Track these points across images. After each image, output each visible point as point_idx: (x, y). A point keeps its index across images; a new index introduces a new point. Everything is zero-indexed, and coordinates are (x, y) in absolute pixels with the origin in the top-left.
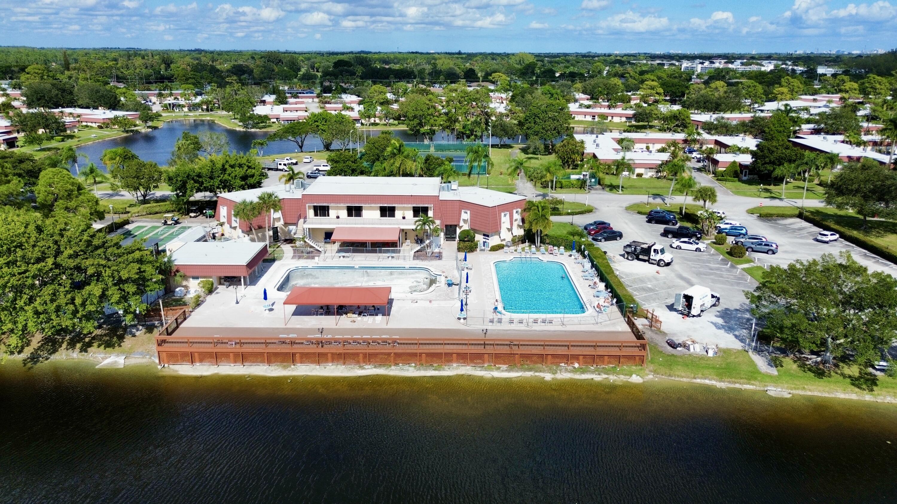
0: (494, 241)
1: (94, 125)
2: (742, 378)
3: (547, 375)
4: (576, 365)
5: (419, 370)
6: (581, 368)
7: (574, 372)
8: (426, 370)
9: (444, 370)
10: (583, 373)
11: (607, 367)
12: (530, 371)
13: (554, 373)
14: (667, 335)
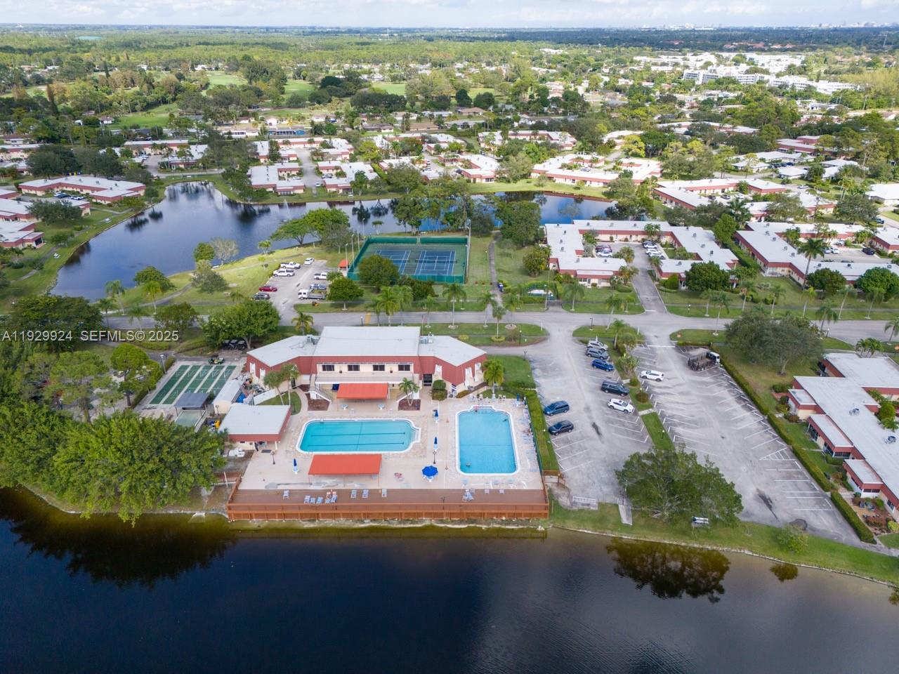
2: (608, 529)
3: (484, 527)
4: (504, 518)
5: (400, 523)
6: (506, 520)
7: (501, 524)
8: (404, 524)
9: (417, 523)
10: (506, 524)
11: (523, 519)
12: (472, 523)
13: (489, 525)
14: (569, 490)
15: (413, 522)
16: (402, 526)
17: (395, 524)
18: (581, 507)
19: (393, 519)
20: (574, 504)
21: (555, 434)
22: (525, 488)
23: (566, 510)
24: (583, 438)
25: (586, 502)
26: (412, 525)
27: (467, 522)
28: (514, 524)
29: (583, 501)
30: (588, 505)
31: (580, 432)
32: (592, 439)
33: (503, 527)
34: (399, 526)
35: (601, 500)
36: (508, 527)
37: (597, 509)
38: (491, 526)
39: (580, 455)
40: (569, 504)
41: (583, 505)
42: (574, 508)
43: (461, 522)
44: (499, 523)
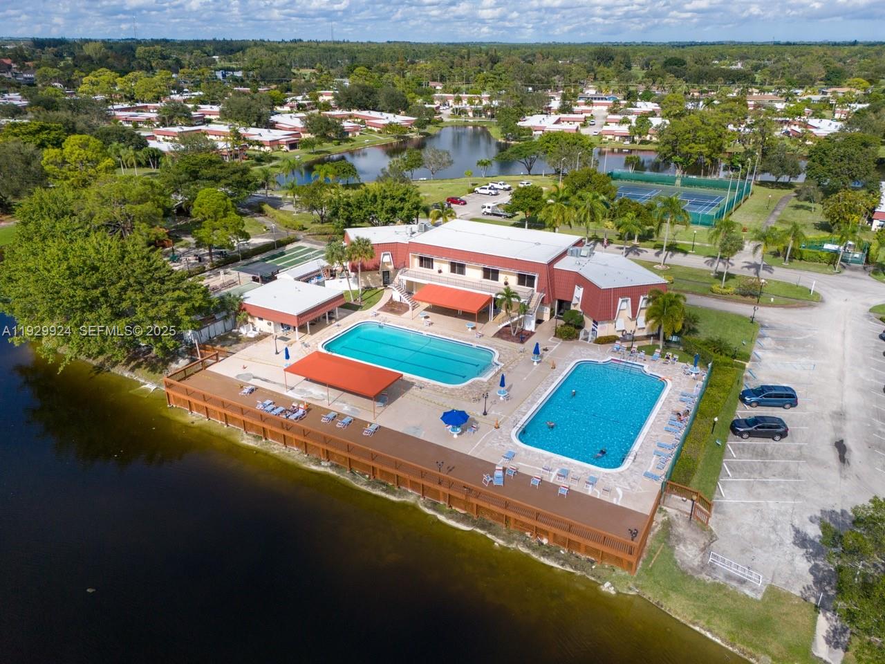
0: (605, 330)
1: (376, 129)
2: (767, 652)
3: (499, 542)
4: (545, 541)
5: (368, 484)
6: (548, 547)
7: (534, 550)
8: (374, 487)
9: (393, 493)
10: (544, 554)
11: (583, 557)
12: (483, 527)
13: (510, 542)
14: (712, 538)
15: (388, 490)
16: (369, 489)
17: (361, 484)
18: (721, 579)
19: (363, 475)
20: (708, 567)
21: (741, 434)
22: (614, 501)
23: (684, 573)
24: (800, 457)
25: (739, 573)
26: (383, 494)
27: (474, 523)
28: (557, 559)
29: (732, 571)
30: (742, 582)
31: (800, 448)
32: (822, 464)
33: (535, 556)
34: (364, 488)
35: (779, 583)
36: (543, 560)
37: (759, 597)
38: (513, 546)
39: (778, 483)
40: (696, 562)
41: (729, 577)
42: (703, 576)
43: (464, 519)
44: (529, 546)
